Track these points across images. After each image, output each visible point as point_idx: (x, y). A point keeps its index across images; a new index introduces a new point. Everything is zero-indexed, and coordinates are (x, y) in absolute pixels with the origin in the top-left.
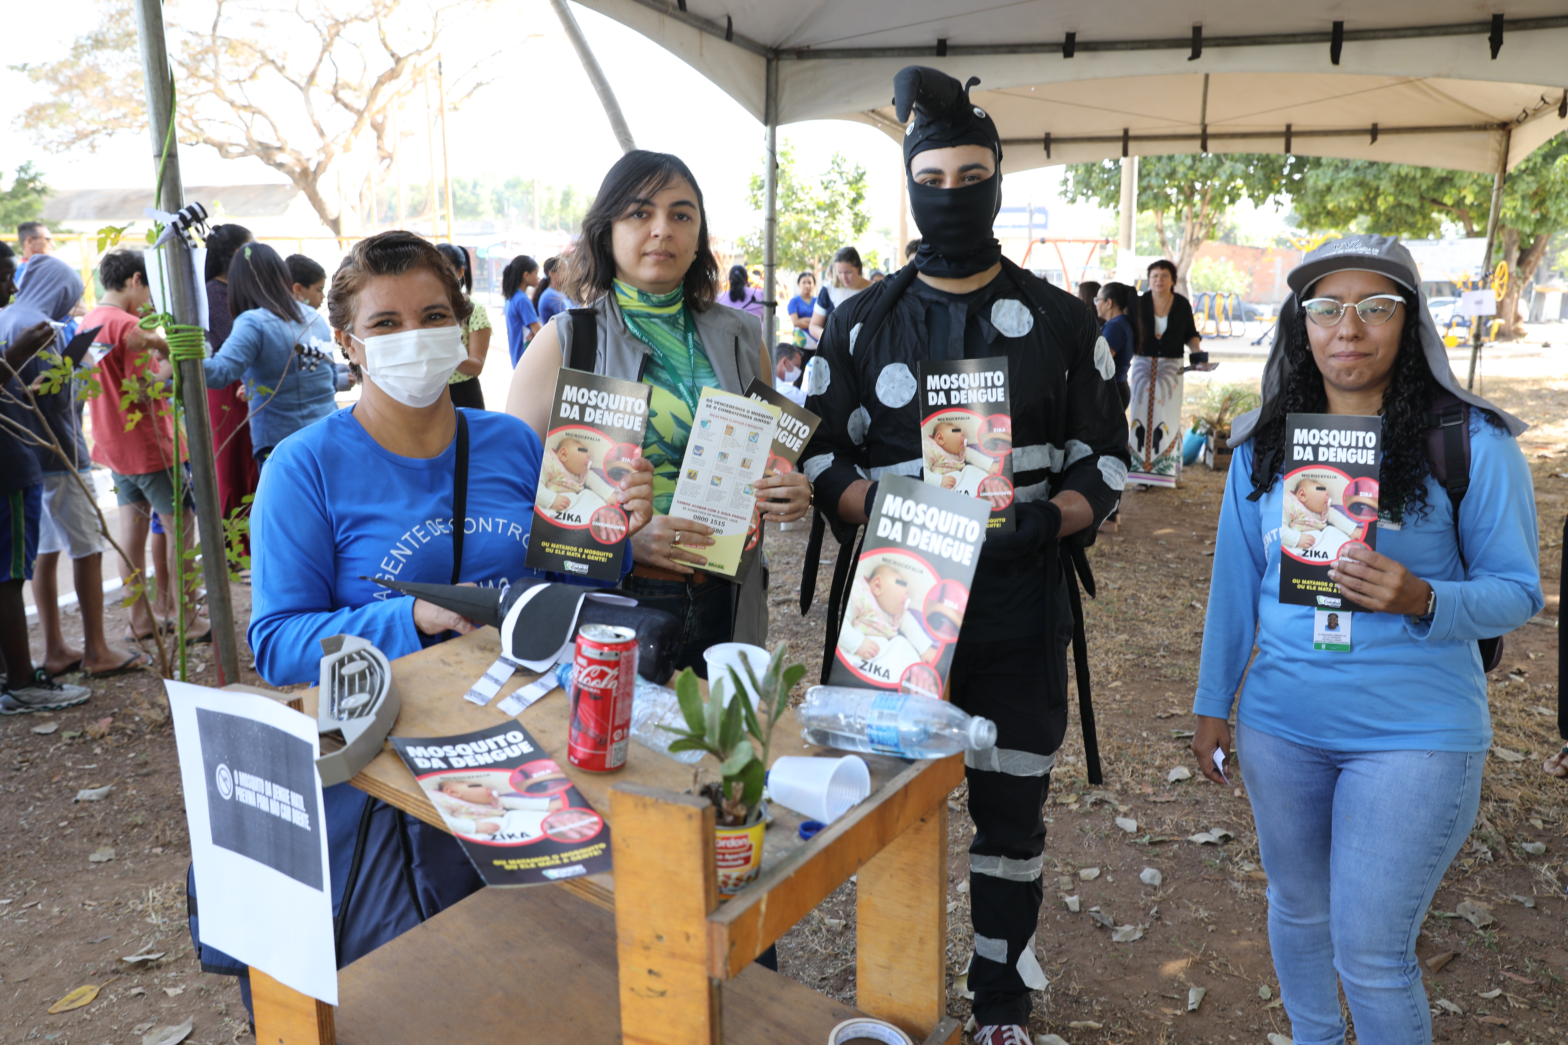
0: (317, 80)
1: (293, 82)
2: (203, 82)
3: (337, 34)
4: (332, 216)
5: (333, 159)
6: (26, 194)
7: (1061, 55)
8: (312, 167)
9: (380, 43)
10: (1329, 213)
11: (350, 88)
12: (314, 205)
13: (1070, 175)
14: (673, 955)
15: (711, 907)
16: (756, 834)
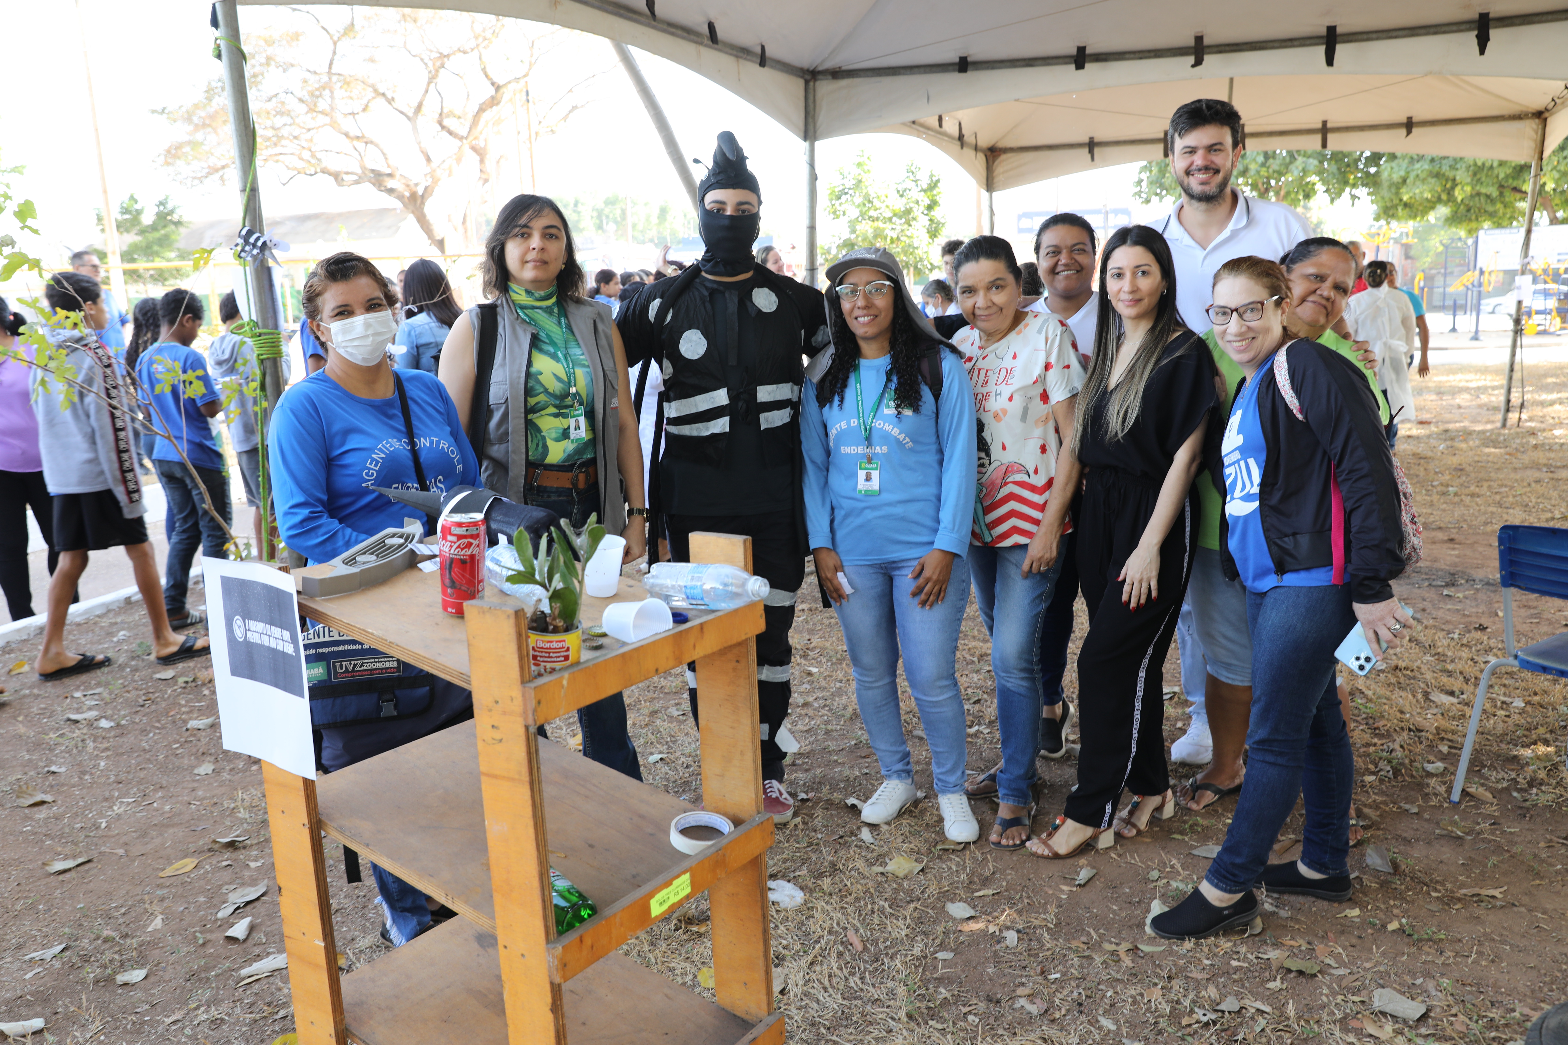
0: (423, 109)
1: (402, 112)
2: (320, 116)
3: (442, 66)
4: (438, 238)
5: (439, 183)
6: (165, 226)
7: (1073, 66)
8: (420, 191)
9: (481, 73)
10: (1406, 205)
11: (454, 116)
12: (422, 227)
13: (1144, 176)
14: (504, 713)
15: (526, 679)
16: (572, 640)
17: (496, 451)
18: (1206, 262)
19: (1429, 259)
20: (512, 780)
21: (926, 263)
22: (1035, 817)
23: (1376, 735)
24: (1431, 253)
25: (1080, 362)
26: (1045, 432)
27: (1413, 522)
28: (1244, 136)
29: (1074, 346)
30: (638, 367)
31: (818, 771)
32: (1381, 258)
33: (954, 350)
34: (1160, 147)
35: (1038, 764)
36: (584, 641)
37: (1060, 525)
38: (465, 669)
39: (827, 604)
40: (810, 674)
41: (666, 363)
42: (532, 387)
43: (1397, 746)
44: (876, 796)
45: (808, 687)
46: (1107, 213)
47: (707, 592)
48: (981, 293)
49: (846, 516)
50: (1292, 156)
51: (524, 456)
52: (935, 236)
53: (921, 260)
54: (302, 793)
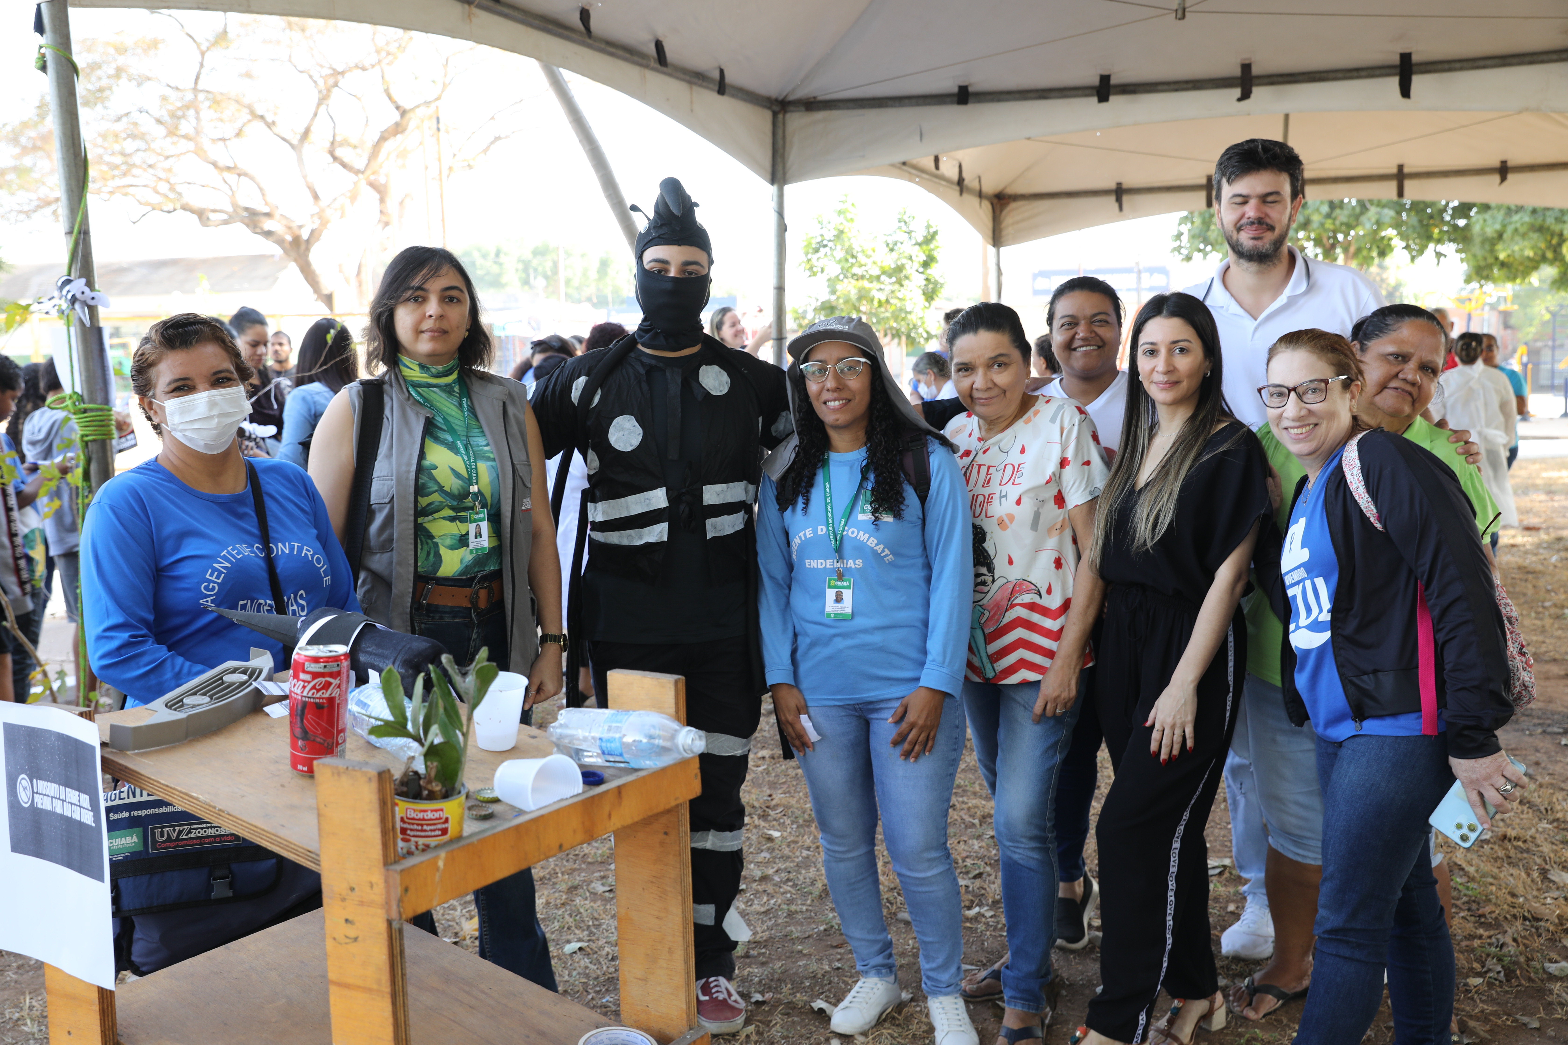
0: (312, 136)
1: (284, 139)
2: (183, 141)
3: (336, 85)
5: (329, 226)
7: (1095, 99)
8: (305, 235)
9: (384, 95)
10: (1503, 265)
11: (349, 145)
12: (306, 279)
13: (1185, 228)
14: (362, 903)
15: (390, 858)
16: (451, 808)
17: (378, 562)
18: (1257, 334)
19: (1533, 330)
20: (369, 990)
21: (920, 330)
22: (1050, 1026)
23: (1482, 925)
24: (1536, 322)
25: (1102, 458)
26: (1061, 542)
27: (1522, 654)
28: (1305, 182)
29: (1095, 437)
30: (558, 458)
31: (778, 964)
32: (1475, 329)
33: (945, 442)
34: (1203, 195)
35: (1054, 957)
36: (470, 808)
37: (1079, 657)
38: (313, 846)
39: (788, 755)
40: (770, 839)
41: (591, 454)
42: (424, 484)
43: (1509, 940)
44: (849, 998)
45: (768, 855)
46: (1139, 272)
47: (627, 746)
48: (980, 372)
49: (813, 645)
50: (1363, 206)
51: (412, 569)
52: (932, 299)
53: (915, 326)
54: (96, 1008)
